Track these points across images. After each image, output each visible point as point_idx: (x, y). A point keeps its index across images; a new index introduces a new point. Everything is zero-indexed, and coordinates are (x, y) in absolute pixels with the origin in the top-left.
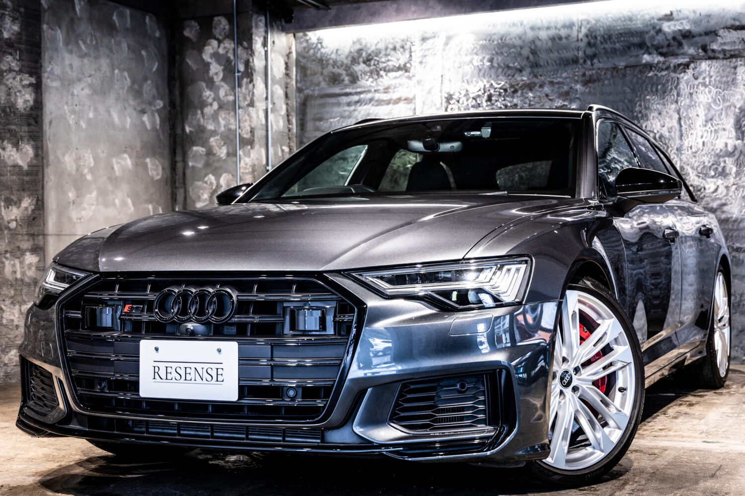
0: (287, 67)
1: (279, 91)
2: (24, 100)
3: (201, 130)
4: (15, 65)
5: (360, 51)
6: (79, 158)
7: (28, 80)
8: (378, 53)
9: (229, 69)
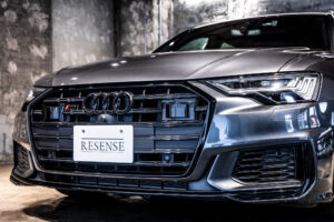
0: (169, 15)
1: (165, 26)
2: (43, 25)
3: (129, 44)
4: (38, 8)
5: (203, 7)
6: (69, 55)
7: (45, 16)
8: (212, 7)
9: (142, 15)
